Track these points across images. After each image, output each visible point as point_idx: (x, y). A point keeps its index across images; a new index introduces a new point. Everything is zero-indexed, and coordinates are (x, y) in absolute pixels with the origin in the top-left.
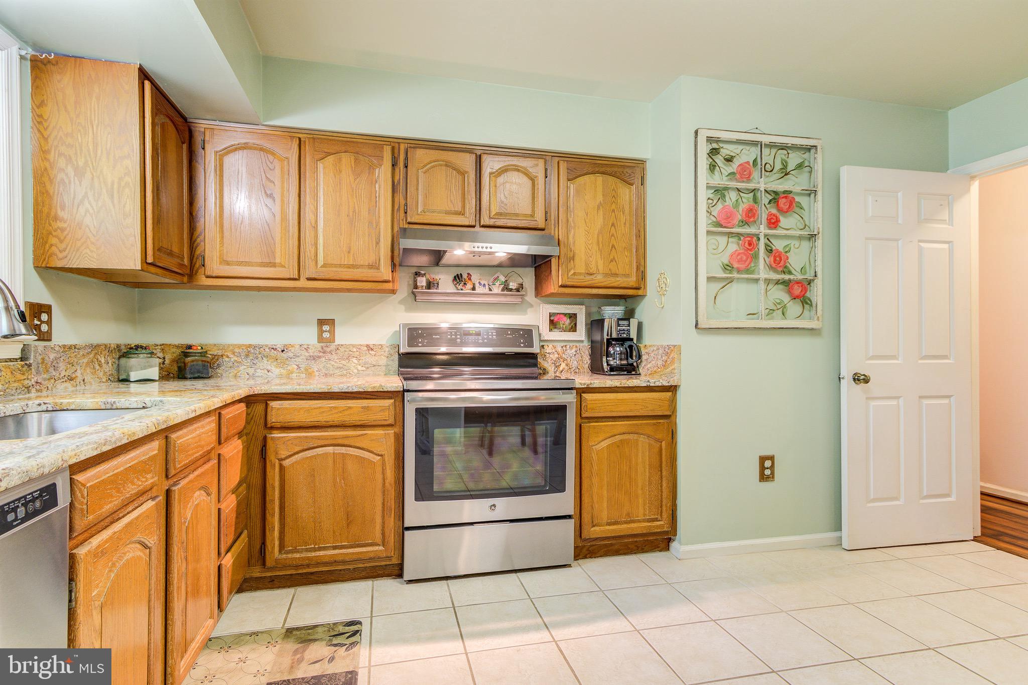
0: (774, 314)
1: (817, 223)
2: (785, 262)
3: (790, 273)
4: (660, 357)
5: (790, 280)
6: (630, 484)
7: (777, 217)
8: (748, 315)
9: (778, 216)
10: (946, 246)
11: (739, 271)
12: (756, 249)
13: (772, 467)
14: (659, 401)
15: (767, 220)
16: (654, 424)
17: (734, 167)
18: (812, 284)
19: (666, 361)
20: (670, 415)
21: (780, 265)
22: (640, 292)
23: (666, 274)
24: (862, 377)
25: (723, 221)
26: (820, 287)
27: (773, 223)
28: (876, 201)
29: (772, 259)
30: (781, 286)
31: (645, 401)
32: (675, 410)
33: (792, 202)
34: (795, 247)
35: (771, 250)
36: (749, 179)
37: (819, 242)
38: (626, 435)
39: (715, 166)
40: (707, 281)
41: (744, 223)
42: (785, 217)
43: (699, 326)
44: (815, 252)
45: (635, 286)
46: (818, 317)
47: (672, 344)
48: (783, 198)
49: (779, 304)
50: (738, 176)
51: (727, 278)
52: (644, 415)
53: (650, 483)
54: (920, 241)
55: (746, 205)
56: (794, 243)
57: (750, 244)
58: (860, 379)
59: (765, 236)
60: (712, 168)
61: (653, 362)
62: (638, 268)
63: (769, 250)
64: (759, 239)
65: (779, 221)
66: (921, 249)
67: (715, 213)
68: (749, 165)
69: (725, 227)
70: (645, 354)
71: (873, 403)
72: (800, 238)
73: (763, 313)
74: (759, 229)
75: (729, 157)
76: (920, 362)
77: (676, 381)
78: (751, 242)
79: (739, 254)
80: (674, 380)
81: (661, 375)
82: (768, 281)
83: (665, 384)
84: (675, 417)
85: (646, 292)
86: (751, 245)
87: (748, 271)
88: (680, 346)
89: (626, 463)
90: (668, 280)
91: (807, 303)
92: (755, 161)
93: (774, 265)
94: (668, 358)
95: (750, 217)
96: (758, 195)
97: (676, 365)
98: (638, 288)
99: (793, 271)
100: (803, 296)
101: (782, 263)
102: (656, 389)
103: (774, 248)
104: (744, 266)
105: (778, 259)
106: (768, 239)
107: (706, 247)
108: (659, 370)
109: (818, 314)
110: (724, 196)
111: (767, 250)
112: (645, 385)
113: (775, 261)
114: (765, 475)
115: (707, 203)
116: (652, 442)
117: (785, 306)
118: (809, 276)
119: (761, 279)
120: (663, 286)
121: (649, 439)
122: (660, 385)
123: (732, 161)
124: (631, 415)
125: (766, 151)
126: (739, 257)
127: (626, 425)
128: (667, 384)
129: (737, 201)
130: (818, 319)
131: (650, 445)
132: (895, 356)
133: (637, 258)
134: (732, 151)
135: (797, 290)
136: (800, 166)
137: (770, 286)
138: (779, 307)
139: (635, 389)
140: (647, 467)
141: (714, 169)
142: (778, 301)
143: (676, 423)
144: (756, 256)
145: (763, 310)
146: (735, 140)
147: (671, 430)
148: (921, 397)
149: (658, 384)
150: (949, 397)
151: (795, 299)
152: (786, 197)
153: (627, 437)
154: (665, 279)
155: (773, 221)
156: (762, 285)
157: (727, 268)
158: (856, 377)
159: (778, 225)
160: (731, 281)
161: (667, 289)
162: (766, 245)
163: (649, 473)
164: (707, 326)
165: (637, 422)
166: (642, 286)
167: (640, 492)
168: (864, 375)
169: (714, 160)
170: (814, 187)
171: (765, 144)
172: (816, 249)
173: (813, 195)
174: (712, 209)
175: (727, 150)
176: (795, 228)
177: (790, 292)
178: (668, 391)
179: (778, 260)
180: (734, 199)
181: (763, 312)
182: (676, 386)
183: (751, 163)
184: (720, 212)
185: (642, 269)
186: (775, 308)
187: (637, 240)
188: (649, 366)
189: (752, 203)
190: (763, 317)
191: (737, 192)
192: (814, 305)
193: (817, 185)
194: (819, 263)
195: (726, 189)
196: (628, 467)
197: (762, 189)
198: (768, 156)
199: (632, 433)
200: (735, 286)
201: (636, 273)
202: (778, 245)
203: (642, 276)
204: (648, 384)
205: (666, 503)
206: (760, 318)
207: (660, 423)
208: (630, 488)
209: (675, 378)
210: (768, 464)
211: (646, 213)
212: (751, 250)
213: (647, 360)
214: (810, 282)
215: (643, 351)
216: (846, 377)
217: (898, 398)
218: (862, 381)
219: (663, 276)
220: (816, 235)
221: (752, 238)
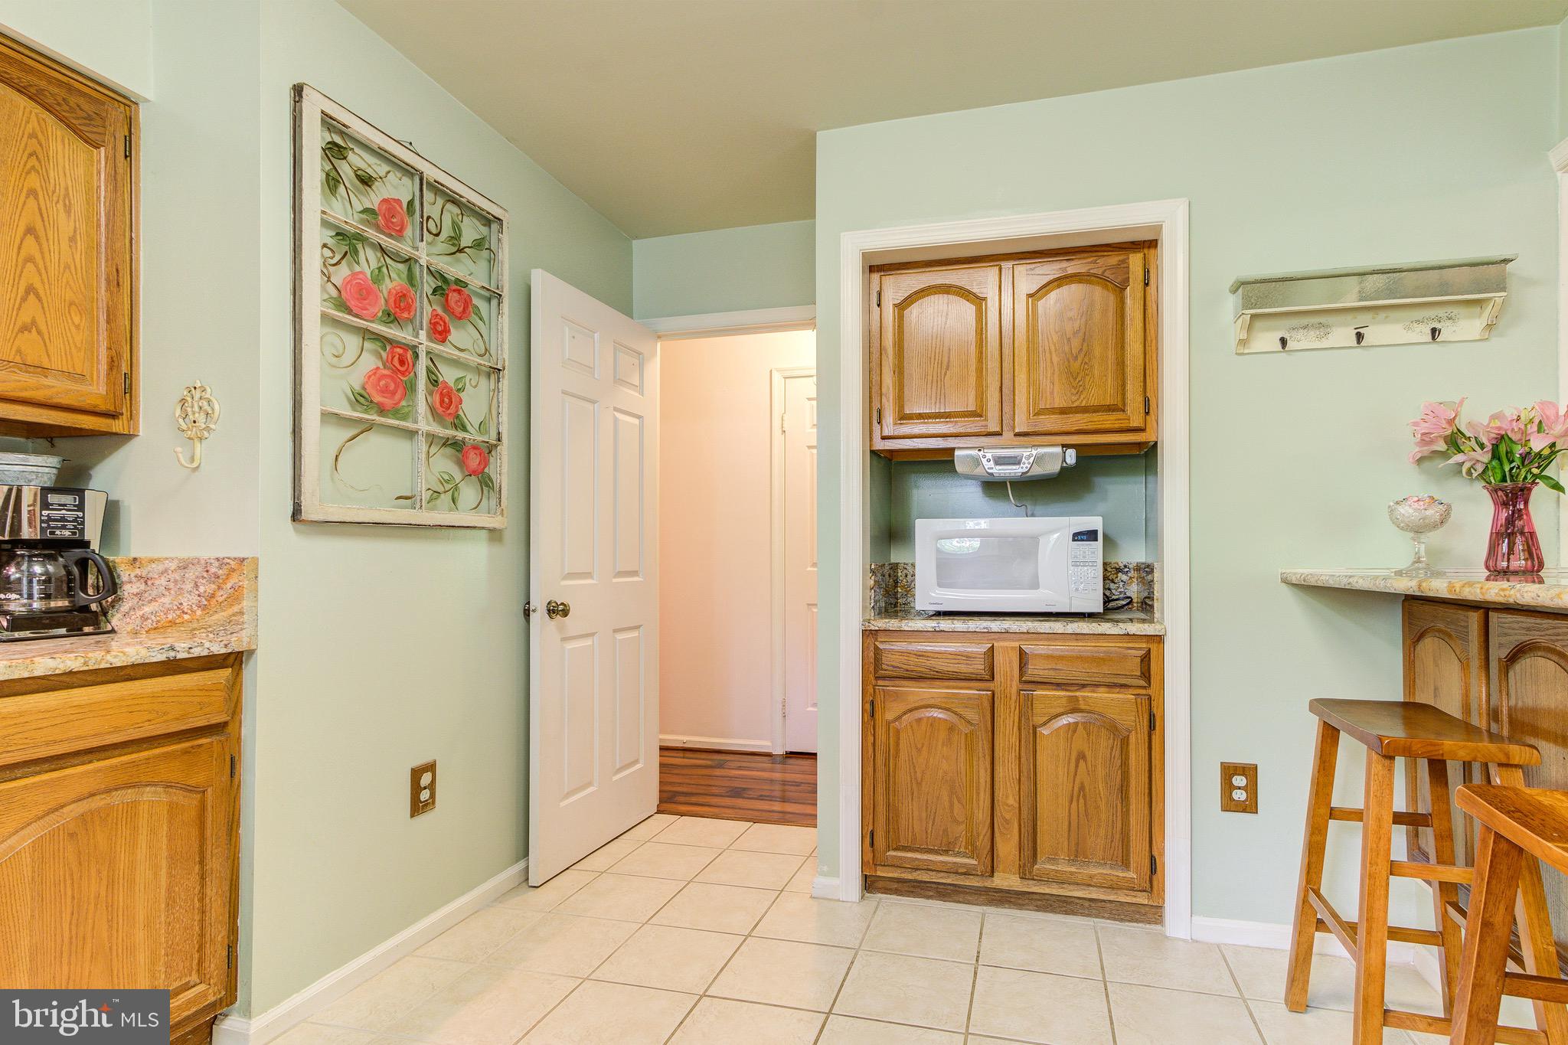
0: (438, 502)
1: (502, 350)
2: (457, 407)
3: (464, 429)
4: (189, 586)
5: (463, 441)
6: (111, 927)
7: (445, 323)
8: (398, 498)
9: (447, 321)
10: (636, 421)
11: (382, 410)
12: (412, 374)
13: (432, 786)
14: (199, 693)
15: (430, 323)
16: (186, 752)
17: (374, 199)
18: (493, 453)
19: (213, 596)
20: (225, 724)
21: (449, 412)
22: (117, 426)
23: (209, 390)
24: (561, 607)
25: (353, 303)
26: (505, 458)
27: (440, 333)
28: (574, 337)
29: (437, 398)
30: (449, 450)
31: (160, 700)
32: (238, 710)
33: (467, 303)
34: (471, 385)
35: (436, 381)
36: (398, 233)
37: (505, 384)
38: (98, 797)
39: (339, 182)
40: (322, 421)
41: (392, 318)
42: (456, 328)
43: (304, 516)
44: (498, 399)
45: (103, 407)
46: (502, 510)
47: (233, 555)
48: (454, 291)
49: (447, 481)
50: (381, 220)
51: (360, 421)
52: (153, 734)
53: (171, 901)
54: (616, 409)
55: (394, 284)
56: (470, 377)
57: (402, 362)
58: (556, 610)
59: (428, 353)
60: (332, 183)
61: (166, 600)
62: (113, 364)
63: (433, 381)
64: (417, 356)
65: (449, 331)
66: (616, 420)
67: (337, 280)
68: (401, 207)
69: (357, 316)
70: (134, 579)
71: (571, 646)
72: (478, 370)
73: (423, 498)
74: (417, 336)
75: (364, 174)
76: (615, 580)
77: (246, 640)
78: (401, 359)
79: (383, 376)
80: (240, 640)
81: (194, 629)
82: (431, 438)
83: (218, 649)
84: (237, 724)
85: (136, 428)
86: (404, 364)
87: (396, 413)
88: (255, 560)
89: (99, 872)
90: (217, 407)
91: (487, 486)
92: (411, 203)
93: (440, 410)
94: (219, 588)
95: (403, 310)
96: (417, 270)
97: (245, 603)
98: (113, 416)
99: (469, 427)
100: (482, 472)
101: (452, 410)
102: (190, 665)
103: (441, 379)
104: (391, 402)
105: (446, 400)
106: (431, 359)
107: (319, 347)
108: (186, 617)
109: (502, 504)
110: (356, 252)
111: (430, 380)
112: (161, 657)
113: (442, 402)
114: (421, 802)
115: (322, 255)
116: (179, 797)
117: (456, 488)
118: (492, 438)
119: (420, 432)
120: (201, 418)
121: (166, 793)
122: (205, 653)
123: (370, 186)
124: (115, 741)
125: (428, 196)
126: (382, 383)
127: (99, 770)
128: (223, 651)
129: (379, 269)
130: (502, 514)
131: (172, 808)
132: (590, 573)
133: (110, 337)
134: (370, 166)
135: (474, 461)
136: (478, 244)
137: (433, 449)
138: (448, 487)
139: (128, 671)
140: (164, 863)
141: (336, 187)
142: (446, 477)
143: (239, 738)
144: (412, 388)
145: (423, 492)
146: (375, 147)
147: (228, 759)
148: (615, 631)
149: (197, 652)
150: (637, 627)
151: (470, 475)
152: (459, 292)
153: (103, 803)
154: (205, 404)
155: (440, 329)
156: (422, 444)
157: (360, 399)
158: (552, 608)
159: (446, 337)
160: (369, 427)
161: (212, 426)
162: (429, 370)
163: (170, 875)
164: (321, 518)
165: (134, 756)
166: (124, 411)
167: (140, 935)
168: (562, 604)
169: (335, 169)
170: (498, 288)
171: (428, 183)
172: (501, 393)
173: (494, 302)
174: (331, 269)
175: (358, 159)
176: (471, 349)
177: (461, 463)
178: (223, 667)
179: (446, 403)
180: (374, 264)
181: (423, 495)
182: (240, 654)
183: (405, 206)
184: (348, 282)
185: (125, 368)
186: (441, 489)
187: (112, 293)
188: (147, 609)
189: (404, 282)
190: (423, 504)
191: (379, 255)
192: (497, 488)
193: (502, 288)
194: (504, 418)
195: (360, 238)
196: (105, 882)
197: (423, 262)
198: (433, 206)
199: (116, 790)
200: (374, 440)
201: (108, 374)
202: (448, 375)
203: (126, 386)
204: (172, 654)
205: (218, 934)
206: (418, 506)
207: (200, 746)
208: (110, 937)
209: (244, 633)
210: (426, 779)
211: (138, 230)
212: (403, 374)
213: (139, 595)
214: (491, 448)
215: (124, 573)
216: (539, 609)
217: (593, 634)
218: (561, 613)
219: (197, 394)
220: (499, 370)
221: (406, 350)
